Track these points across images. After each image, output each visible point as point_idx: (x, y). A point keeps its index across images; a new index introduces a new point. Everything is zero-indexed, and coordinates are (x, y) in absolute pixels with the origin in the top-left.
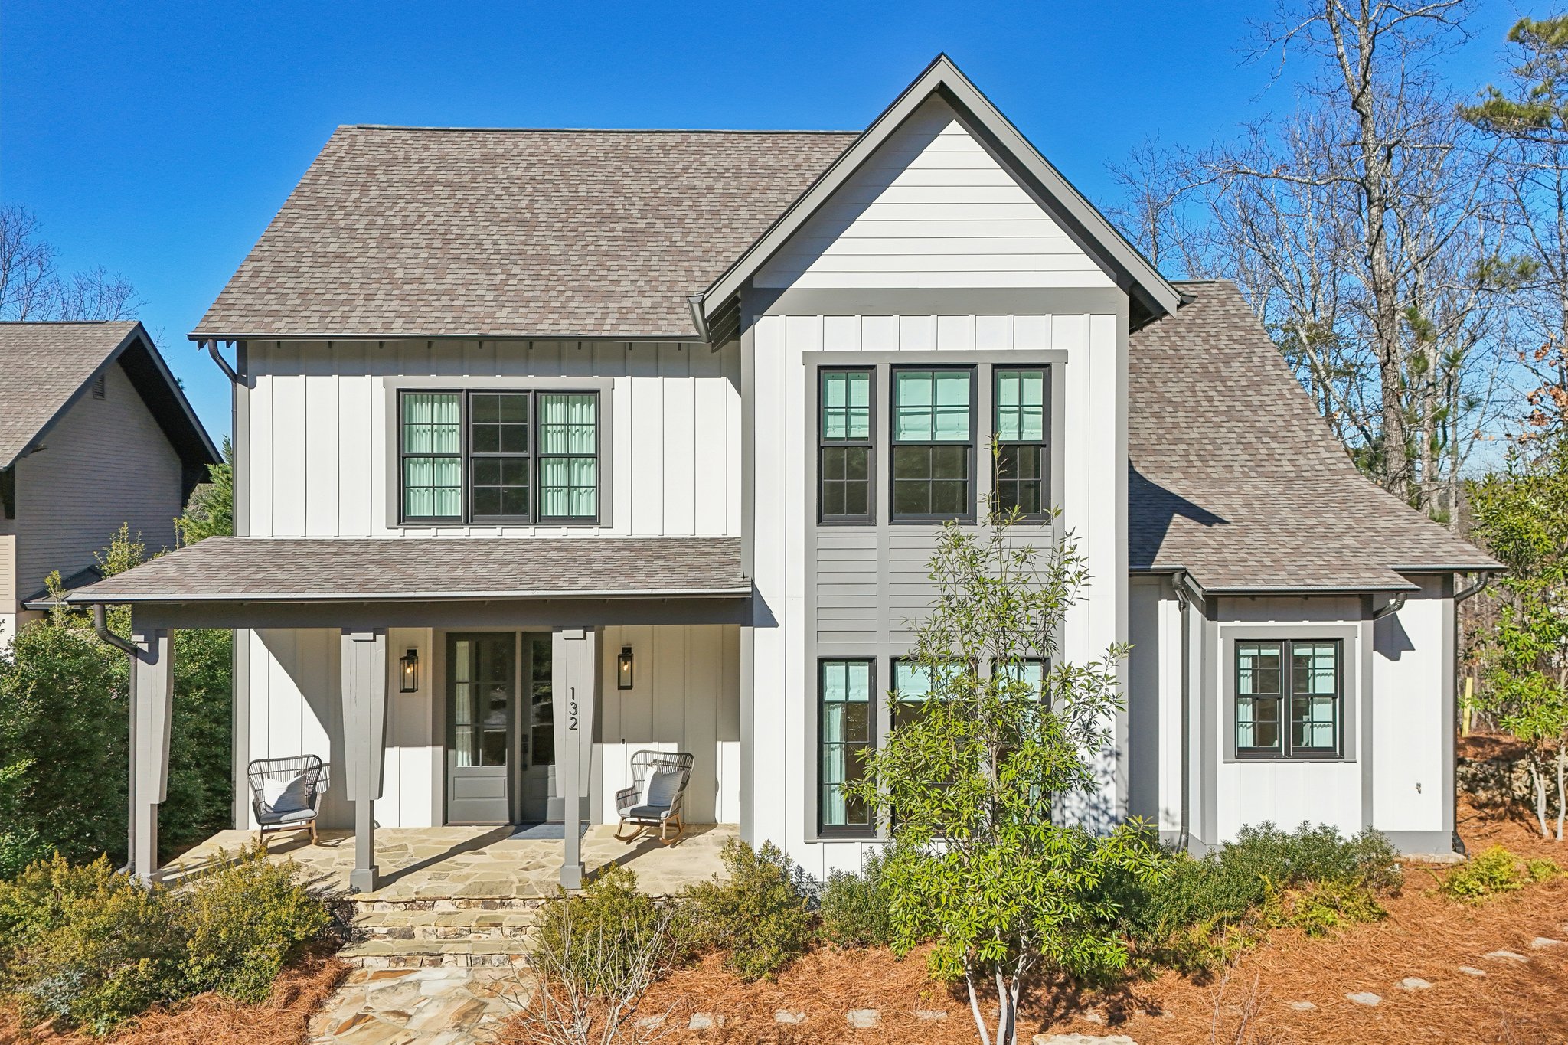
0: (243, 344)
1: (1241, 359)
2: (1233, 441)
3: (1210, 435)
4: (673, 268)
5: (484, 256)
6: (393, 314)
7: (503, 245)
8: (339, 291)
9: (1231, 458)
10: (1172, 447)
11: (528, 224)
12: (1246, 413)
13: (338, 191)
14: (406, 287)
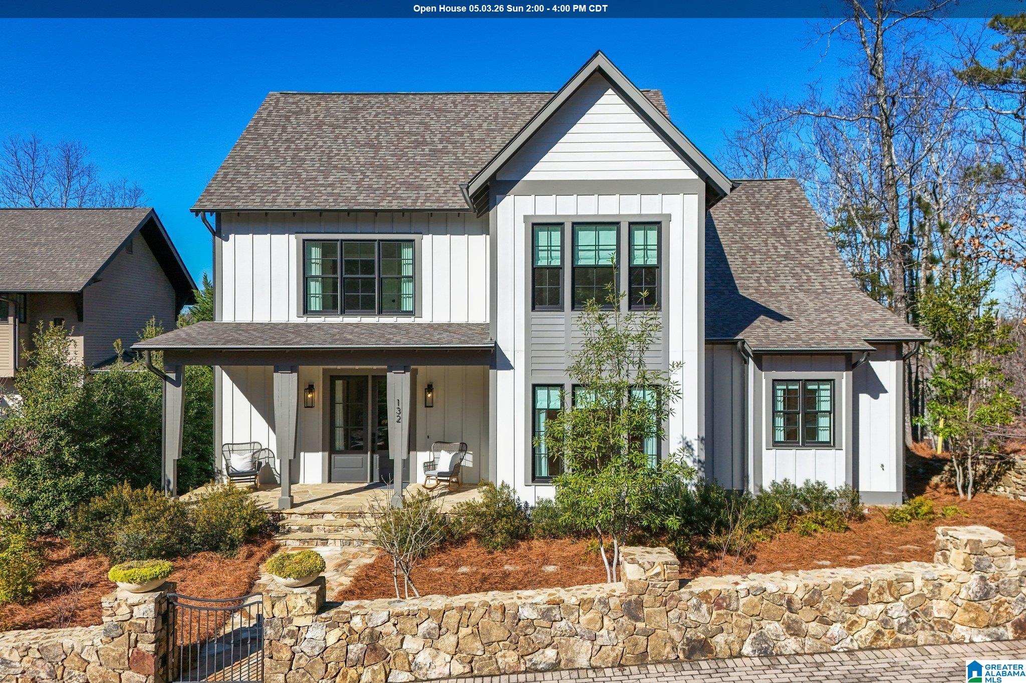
0: (219, 213)
1: (797, 225)
2: (787, 272)
3: (774, 269)
4: (457, 171)
5: (351, 165)
6: (300, 198)
7: (362, 160)
8: (271, 185)
9: (785, 281)
10: (750, 275)
11: (376, 148)
12: (796, 256)
13: (269, 129)
14: (308, 183)
